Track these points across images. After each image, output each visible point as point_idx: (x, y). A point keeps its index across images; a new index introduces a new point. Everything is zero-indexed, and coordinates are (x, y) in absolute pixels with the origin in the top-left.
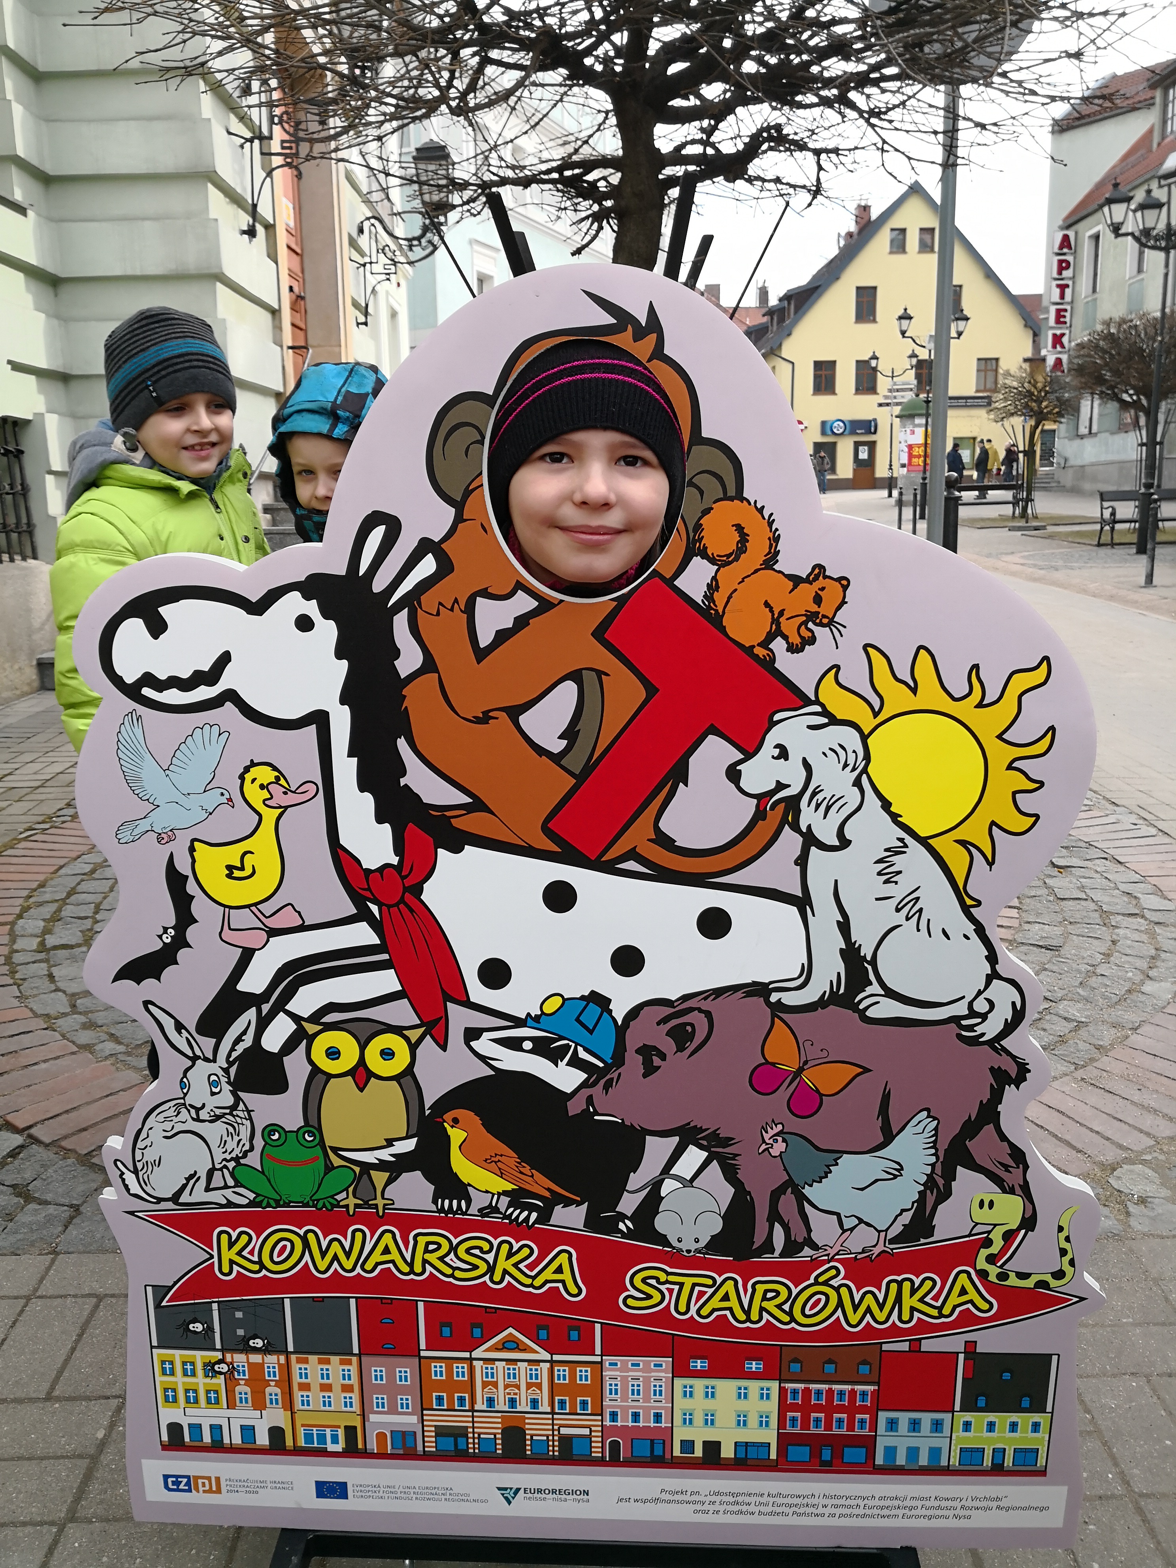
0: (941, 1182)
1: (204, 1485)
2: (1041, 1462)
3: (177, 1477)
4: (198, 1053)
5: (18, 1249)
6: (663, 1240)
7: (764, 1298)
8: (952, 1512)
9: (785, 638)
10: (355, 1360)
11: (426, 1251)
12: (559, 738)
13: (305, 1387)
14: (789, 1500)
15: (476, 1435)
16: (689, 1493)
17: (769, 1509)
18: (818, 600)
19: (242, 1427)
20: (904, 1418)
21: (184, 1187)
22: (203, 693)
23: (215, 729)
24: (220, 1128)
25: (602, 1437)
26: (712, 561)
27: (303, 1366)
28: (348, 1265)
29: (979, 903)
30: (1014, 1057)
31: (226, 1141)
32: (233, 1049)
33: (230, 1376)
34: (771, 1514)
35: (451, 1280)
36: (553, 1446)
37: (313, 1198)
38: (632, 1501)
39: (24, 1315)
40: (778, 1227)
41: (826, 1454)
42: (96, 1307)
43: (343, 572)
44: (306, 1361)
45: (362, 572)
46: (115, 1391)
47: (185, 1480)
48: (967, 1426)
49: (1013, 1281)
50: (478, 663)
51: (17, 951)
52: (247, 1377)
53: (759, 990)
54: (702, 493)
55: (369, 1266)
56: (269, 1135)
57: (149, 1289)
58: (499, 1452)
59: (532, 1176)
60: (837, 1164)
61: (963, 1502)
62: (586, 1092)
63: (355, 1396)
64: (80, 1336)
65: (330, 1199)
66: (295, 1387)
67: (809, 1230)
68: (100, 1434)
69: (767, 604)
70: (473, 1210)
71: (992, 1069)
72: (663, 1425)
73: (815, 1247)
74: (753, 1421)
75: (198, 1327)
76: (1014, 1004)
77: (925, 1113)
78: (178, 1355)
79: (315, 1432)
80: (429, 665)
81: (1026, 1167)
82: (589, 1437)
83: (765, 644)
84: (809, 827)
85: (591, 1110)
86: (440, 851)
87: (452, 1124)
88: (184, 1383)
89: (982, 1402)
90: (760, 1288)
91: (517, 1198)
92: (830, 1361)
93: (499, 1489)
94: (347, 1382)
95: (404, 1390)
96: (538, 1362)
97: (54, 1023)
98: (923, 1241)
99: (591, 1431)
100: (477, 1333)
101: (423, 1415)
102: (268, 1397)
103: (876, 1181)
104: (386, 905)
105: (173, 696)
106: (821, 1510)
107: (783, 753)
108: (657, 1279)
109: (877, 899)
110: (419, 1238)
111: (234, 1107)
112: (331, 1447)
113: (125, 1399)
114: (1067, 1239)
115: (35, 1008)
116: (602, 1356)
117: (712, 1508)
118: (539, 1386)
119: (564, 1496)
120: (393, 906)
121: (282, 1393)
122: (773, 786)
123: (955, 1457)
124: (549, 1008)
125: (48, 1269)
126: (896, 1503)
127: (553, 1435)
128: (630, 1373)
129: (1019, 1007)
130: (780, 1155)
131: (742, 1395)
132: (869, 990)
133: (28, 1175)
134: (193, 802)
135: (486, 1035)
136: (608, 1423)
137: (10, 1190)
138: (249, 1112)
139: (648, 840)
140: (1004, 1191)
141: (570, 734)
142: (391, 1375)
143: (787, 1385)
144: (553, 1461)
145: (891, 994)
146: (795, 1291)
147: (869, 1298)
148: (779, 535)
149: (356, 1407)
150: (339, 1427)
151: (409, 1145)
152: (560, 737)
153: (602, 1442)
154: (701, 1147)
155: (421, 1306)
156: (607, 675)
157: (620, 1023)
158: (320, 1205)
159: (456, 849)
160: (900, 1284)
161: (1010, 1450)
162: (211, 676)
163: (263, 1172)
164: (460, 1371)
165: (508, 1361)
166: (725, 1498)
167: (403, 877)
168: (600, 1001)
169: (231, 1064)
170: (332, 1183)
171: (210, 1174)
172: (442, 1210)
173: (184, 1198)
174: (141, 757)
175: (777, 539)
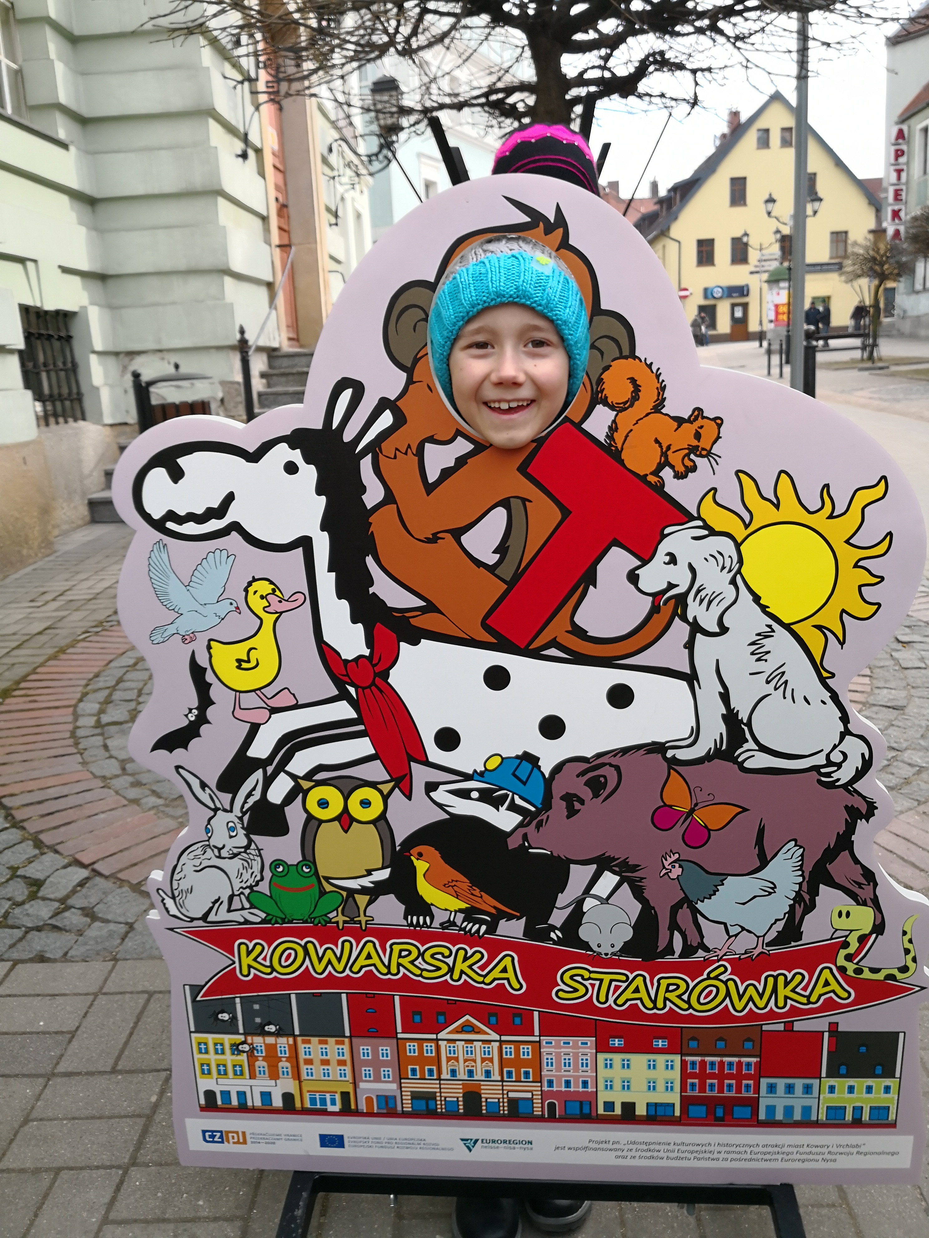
0: (807, 897)
1: (233, 1138)
2: (892, 1117)
3: (213, 1132)
4: (219, 805)
5: (88, 957)
6: (586, 946)
7: (667, 990)
8: (820, 1157)
9: (672, 467)
10: (347, 1040)
11: (400, 956)
13: (309, 1062)
14: (691, 1148)
15: (443, 1098)
16: (611, 1143)
17: (675, 1155)
18: (698, 436)
19: (262, 1094)
20: (781, 1083)
21: (211, 909)
22: (214, 525)
23: (224, 553)
24: (237, 863)
25: (542, 1099)
26: (612, 407)
27: (307, 1046)
28: (340, 968)
29: (833, 675)
30: (864, 798)
31: (242, 874)
32: (245, 802)
33: (251, 1054)
34: (677, 1158)
35: (420, 979)
36: (503, 1106)
37: (312, 916)
38: (566, 1148)
39: (93, 1008)
40: (677, 935)
41: (720, 1112)
42: (148, 1001)
43: (320, 427)
44: (309, 1042)
45: (335, 426)
46: (164, 1065)
47: (219, 1134)
48: (832, 1089)
49: (867, 975)
50: (428, 495)
51: (79, 727)
52: (264, 1054)
53: (659, 748)
54: (602, 353)
55: (356, 968)
56: (275, 868)
57: (187, 988)
58: (461, 1111)
59: (481, 897)
60: (723, 884)
61: (830, 1149)
62: (522, 831)
63: (348, 1069)
64: (136, 1023)
65: (324, 917)
66: (301, 1062)
67: (702, 937)
68: (154, 1099)
69: (657, 441)
71: (846, 807)
72: (590, 1090)
73: (707, 949)
74: (661, 1086)
75: (225, 1016)
76: (863, 755)
77: (793, 843)
78: (210, 1038)
79: (318, 1097)
80: (389, 498)
81: (876, 885)
82: (532, 1099)
83: (656, 473)
84: (695, 618)
85: (526, 844)
86: (402, 644)
87: (417, 857)
88: (216, 1060)
89: (843, 1070)
90: (664, 983)
91: (470, 914)
92: (721, 1039)
93: (462, 1140)
94: (341, 1058)
95: (386, 1064)
96: (489, 1042)
98: (793, 944)
99: (533, 1095)
100: (441, 1019)
101: (401, 1083)
102: (281, 1070)
103: (755, 897)
104: (361, 688)
105: (190, 528)
106: (716, 1155)
107: (673, 560)
108: (582, 977)
109: (751, 674)
110: (394, 947)
111: (247, 847)
112: (330, 1108)
113: (171, 1071)
115: (94, 771)
116: (540, 1036)
117: (630, 1154)
118: (491, 1060)
120: (366, 687)
121: (291, 1067)
122: (664, 586)
123: (822, 1113)
124: (491, 765)
125: (111, 971)
126: (776, 1150)
127: (503, 1098)
128: (562, 1050)
129: (867, 757)
130: (677, 878)
131: (652, 1066)
132: (746, 746)
133: (93, 900)
134: (209, 610)
135: (442, 787)
136: (546, 1088)
137: (80, 912)
138: (259, 850)
139: (567, 632)
140: (858, 904)
141: (502, 549)
142: (375, 1052)
143: (687, 1058)
144: (503, 1118)
145: (763, 749)
146: (692, 985)
147: (751, 990)
148: (665, 385)
149: (349, 1077)
150: (336, 1092)
151: (384, 874)
152: (494, 552)
153: (542, 1103)
154: (614, 873)
155: (397, 999)
156: (530, 501)
157: (547, 776)
158: (316, 921)
159: (415, 642)
160: (776, 978)
161: (867, 1107)
162: (220, 512)
163: (271, 897)
164: (429, 1049)
165: (467, 1041)
166: (639, 1147)
167: (374, 666)
168: (530, 759)
169: (244, 814)
170: (326, 903)
171: (231, 898)
172: (411, 924)
173: (211, 918)
174: (168, 577)
175: (663, 389)
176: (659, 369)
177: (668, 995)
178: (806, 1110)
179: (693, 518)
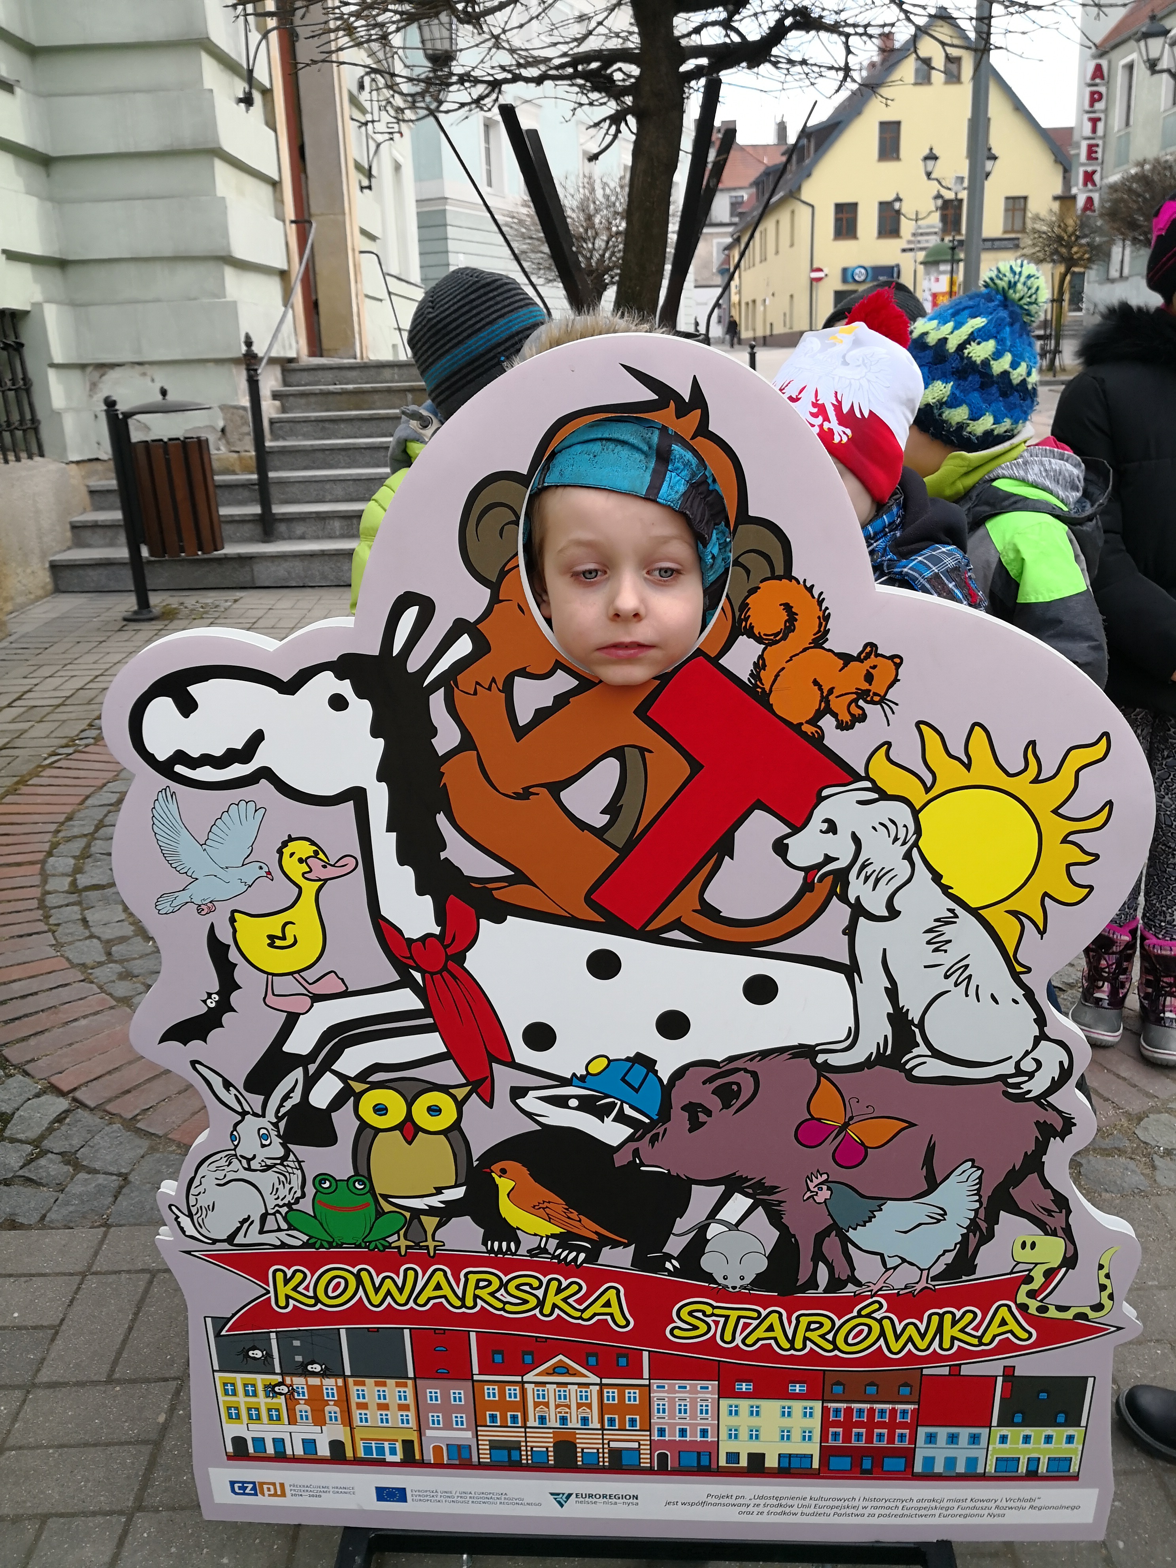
0: (984, 1226)
1: (269, 1489)
2: (1074, 1468)
3: (243, 1483)
4: (247, 1108)
5: (71, 1221)
6: (709, 1277)
7: (808, 1329)
8: (986, 1512)
9: (835, 715)
10: (410, 1382)
11: (477, 1287)
12: (601, 813)
13: (363, 1406)
14: (831, 1503)
15: (529, 1448)
16: (734, 1497)
17: (812, 1510)
18: (869, 678)
19: (304, 1441)
20: (942, 1433)
21: (238, 1230)
22: (237, 770)
23: (251, 805)
24: (271, 1177)
25: (650, 1449)
26: (759, 640)
27: (360, 1388)
28: (401, 1299)
29: (1029, 970)
30: (1060, 1112)
31: (277, 1189)
32: (281, 1105)
33: (290, 1396)
34: (813, 1514)
35: (502, 1313)
36: (603, 1457)
37: (367, 1240)
38: (679, 1504)
39: (81, 1292)
40: (822, 1267)
41: (867, 1464)
42: (151, 1282)
43: (376, 653)
44: (363, 1384)
45: (395, 652)
47: (251, 1486)
48: (1003, 1439)
49: (1052, 1313)
51: (49, 893)
52: (306, 1397)
53: (807, 1052)
54: (748, 572)
55: (421, 1301)
56: (320, 1183)
57: (209, 1320)
58: (552, 1462)
59: (580, 1221)
60: (881, 1210)
61: (998, 1503)
62: (633, 1145)
63: (412, 1415)
64: (136, 1314)
65: (383, 1242)
66: (353, 1406)
67: (853, 1269)
68: (161, 1419)
69: (816, 682)
70: (523, 1250)
71: (1037, 1123)
72: (709, 1439)
73: (858, 1284)
74: (796, 1435)
75: (258, 1354)
76: (1061, 1063)
77: (970, 1163)
78: (239, 1378)
79: (374, 1445)
80: (467, 743)
81: (1069, 1212)
82: (639, 1449)
83: (814, 721)
84: (858, 898)
85: (638, 1161)
86: (483, 922)
87: (500, 1174)
88: (245, 1402)
90: (804, 1321)
91: (565, 1240)
92: (872, 1384)
93: (552, 1494)
94: (403, 1402)
95: (459, 1409)
96: (587, 1385)
97: (91, 974)
98: (964, 1278)
99: (640, 1445)
100: (528, 1359)
101: (477, 1431)
102: (327, 1415)
103: (920, 1225)
104: (429, 972)
105: (206, 774)
106: (860, 1511)
107: (832, 827)
108: (703, 1312)
109: (925, 967)
110: (470, 1276)
111: (285, 1158)
112: (389, 1458)
114: (1107, 1276)
115: (71, 957)
116: (650, 1379)
117: (756, 1510)
118: (589, 1406)
119: (615, 1500)
120: (436, 973)
121: (341, 1412)
122: (820, 859)
123: (991, 1465)
124: (595, 1068)
125: (101, 1243)
126: (933, 1504)
127: (603, 1448)
128: (677, 1395)
129: (1066, 1066)
130: (825, 1202)
131: (786, 1413)
132: (916, 1051)
133: (76, 1142)
134: (233, 875)
135: (532, 1094)
136: (656, 1437)
137: (59, 1158)
138: (299, 1162)
139: (694, 911)
140: (1046, 1233)
141: (613, 809)
142: (446, 1396)
143: (830, 1405)
144: (603, 1470)
145: (937, 1054)
146: (838, 1323)
147: (911, 1329)
148: (829, 614)
149: (413, 1424)
150: (397, 1441)
151: (459, 1193)
153: (650, 1454)
154: (747, 1195)
155: (473, 1336)
156: (651, 752)
157: (665, 1082)
158: (372, 1246)
159: (499, 919)
160: (941, 1317)
161: (1044, 1458)
162: (244, 754)
163: (315, 1217)
164: (512, 1393)
165: (559, 1384)
166: (769, 1502)
167: (446, 947)
168: (646, 1063)
169: (280, 1119)
170: (383, 1227)
171: (263, 1218)
172: (492, 1250)
173: (239, 1240)
174: (178, 833)
175: (827, 618)
176: (821, 593)
177: (808, 1334)
178: (972, 1462)
179: (859, 778)
